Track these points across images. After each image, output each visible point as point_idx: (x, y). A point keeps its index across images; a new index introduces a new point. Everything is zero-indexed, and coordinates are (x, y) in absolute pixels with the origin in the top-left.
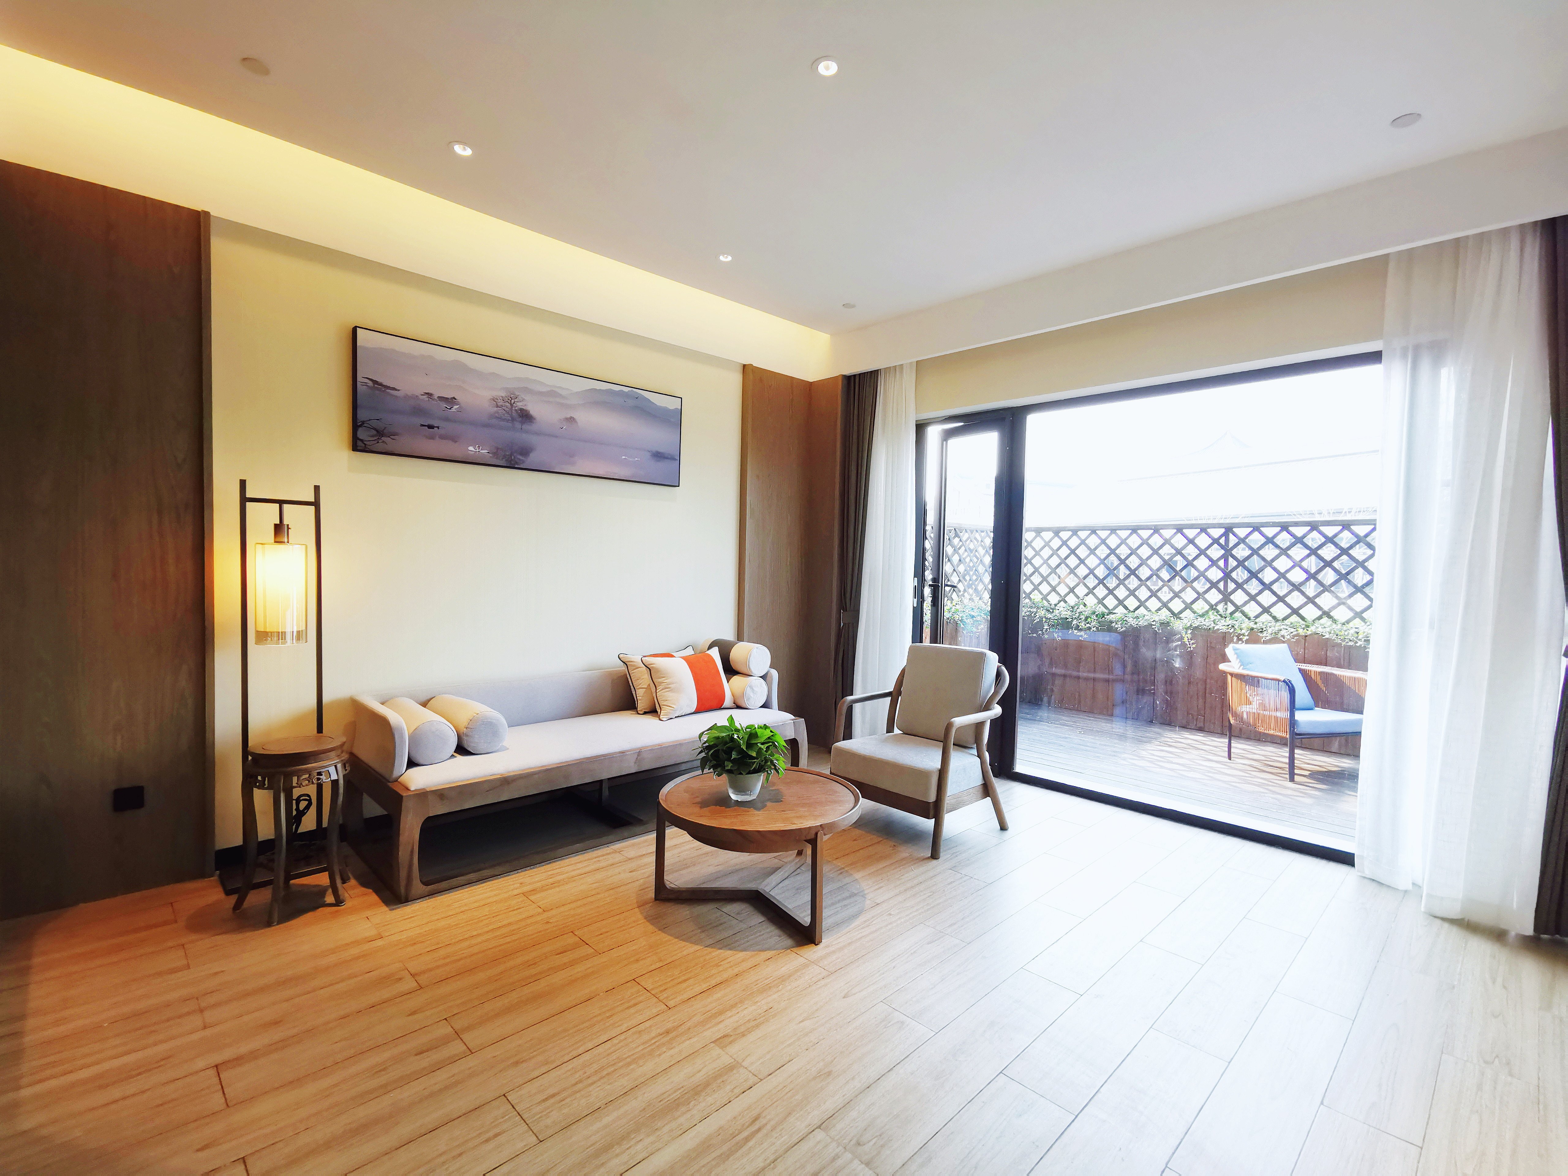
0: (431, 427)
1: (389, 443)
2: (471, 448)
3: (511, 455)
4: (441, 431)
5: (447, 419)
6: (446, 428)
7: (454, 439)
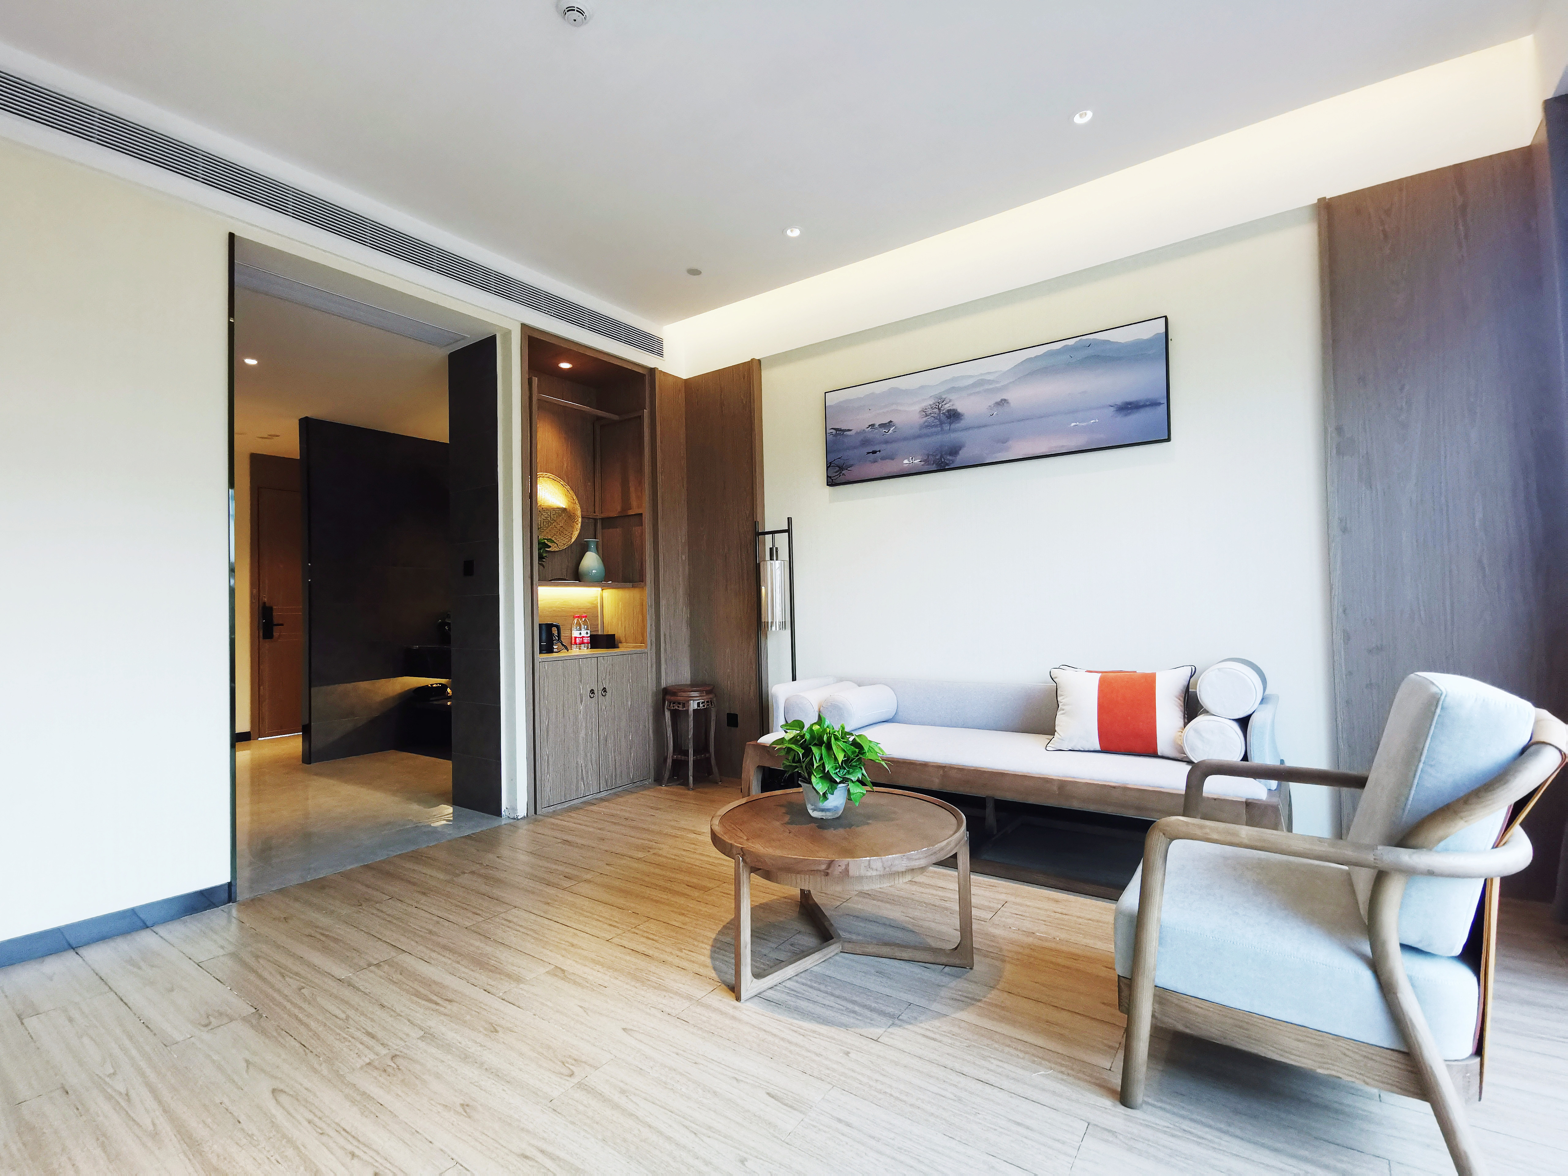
0: (874, 452)
1: (848, 475)
2: (906, 461)
3: (941, 457)
4: (883, 453)
5: (886, 442)
6: (886, 449)
7: (892, 458)
